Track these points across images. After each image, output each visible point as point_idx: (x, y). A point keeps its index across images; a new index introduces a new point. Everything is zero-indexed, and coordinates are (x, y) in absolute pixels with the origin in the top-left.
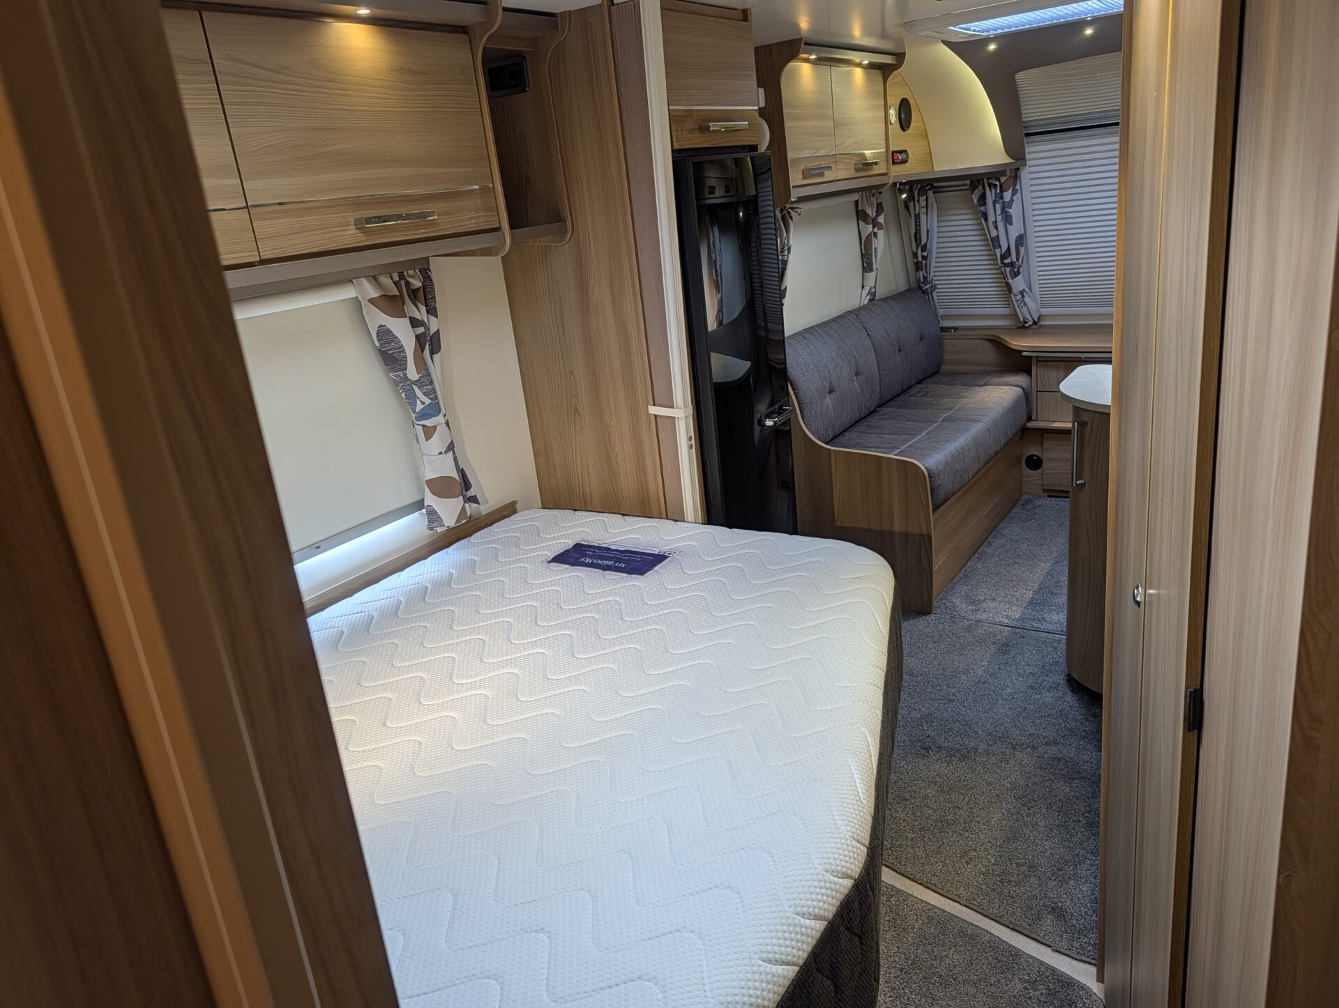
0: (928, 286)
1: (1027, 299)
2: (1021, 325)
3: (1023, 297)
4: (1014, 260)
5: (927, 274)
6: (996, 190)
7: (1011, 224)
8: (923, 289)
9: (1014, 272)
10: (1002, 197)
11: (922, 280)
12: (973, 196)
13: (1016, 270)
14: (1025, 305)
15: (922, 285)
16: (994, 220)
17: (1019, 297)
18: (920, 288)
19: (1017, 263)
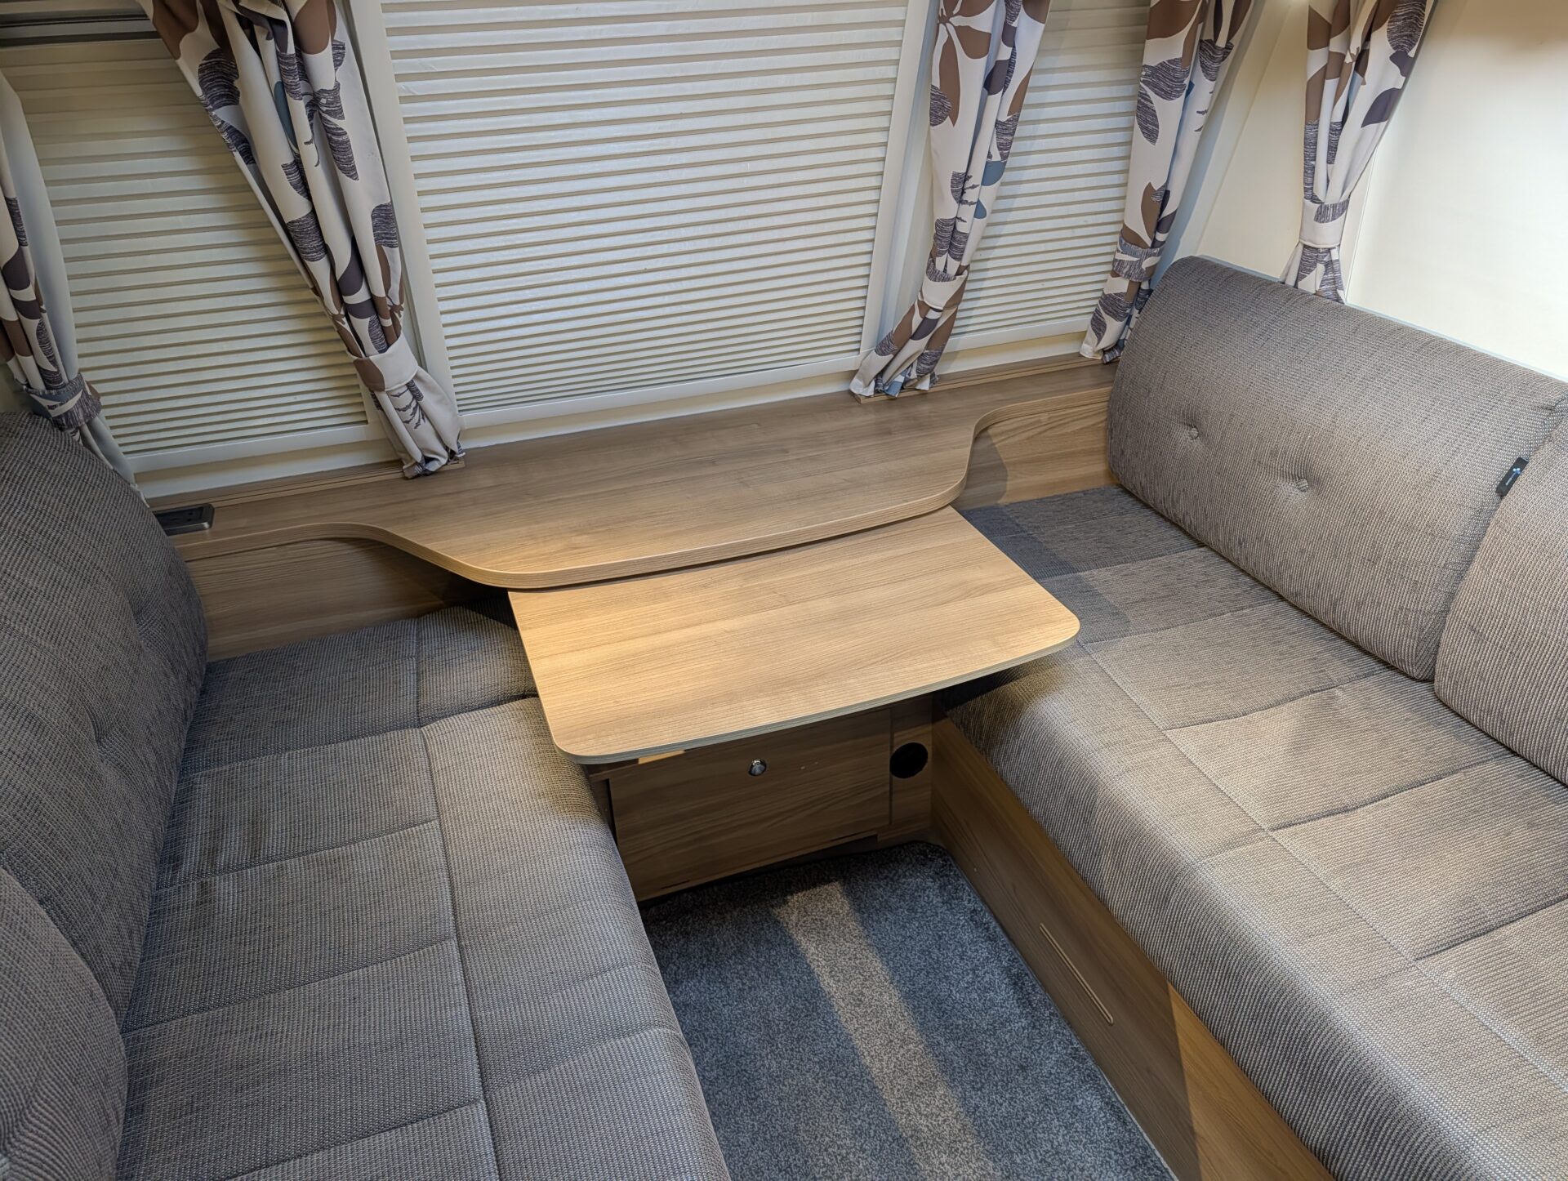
0: (71, 404)
1: (428, 401)
2: (418, 470)
3: (417, 396)
4: (380, 292)
5: (54, 363)
6: (281, 45)
7: (352, 173)
8: (54, 413)
9: (383, 329)
10: (305, 74)
11: (38, 384)
12: (180, 62)
13: (388, 323)
14: (424, 415)
15: (45, 403)
16: (289, 160)
17: (407, 398)
18: (38, 412)
19: (388, 302)
